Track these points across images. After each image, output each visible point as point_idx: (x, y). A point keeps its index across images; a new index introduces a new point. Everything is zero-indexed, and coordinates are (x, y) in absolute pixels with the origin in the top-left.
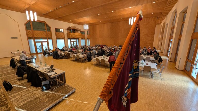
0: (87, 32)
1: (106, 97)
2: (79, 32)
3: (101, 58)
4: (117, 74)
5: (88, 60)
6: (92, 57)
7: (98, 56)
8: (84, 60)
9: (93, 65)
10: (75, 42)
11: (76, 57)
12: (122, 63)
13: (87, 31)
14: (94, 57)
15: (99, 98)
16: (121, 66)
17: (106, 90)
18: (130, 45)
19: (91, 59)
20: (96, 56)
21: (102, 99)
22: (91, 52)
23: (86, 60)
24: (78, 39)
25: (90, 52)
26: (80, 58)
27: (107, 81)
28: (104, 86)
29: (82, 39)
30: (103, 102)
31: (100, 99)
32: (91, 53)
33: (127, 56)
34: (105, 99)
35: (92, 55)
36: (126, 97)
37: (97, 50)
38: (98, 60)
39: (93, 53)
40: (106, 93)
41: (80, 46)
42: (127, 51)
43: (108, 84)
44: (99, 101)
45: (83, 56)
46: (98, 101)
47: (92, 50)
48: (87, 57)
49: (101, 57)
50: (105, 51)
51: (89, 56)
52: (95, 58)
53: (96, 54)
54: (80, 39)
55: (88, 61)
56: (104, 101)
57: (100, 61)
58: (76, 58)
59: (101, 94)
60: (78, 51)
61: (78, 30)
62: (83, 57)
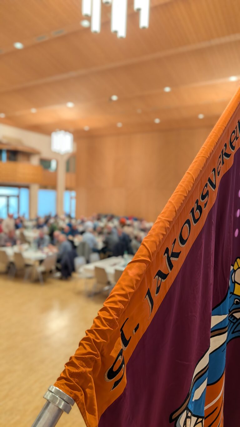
0: (68, 163)
1: (88, 390)
2: (35, 161)
3: (115, 265)
4: (149, 293)
5: (58, 274)
6: (79, 261)
7: (102, 258)
8: (44, 273)
9: (79, 293)
10: (13, 201)
11: (12, 259)
12: (176, 255)
13: (65, 158)
14: (88, 262)
15: (54, 389)
16: (171, 266)
17: (89, 353)
18: (214, 186)
19: (74, 270)
20: (95, 256)
21: (67, 396)
22: (77, 240)
23: (51, 272)
24: (27, 187)
25: (72, 242)
26: (27, 266)
27: (98, 318)
28: (84, 339)
29: (44, 187)
30: (67, 409)
31: (57, 392)
32: (74, 247)
33: (197, 228)
34: (82, 398)
35: (79, 251)
36: (198, 417)
37: (100, 233)
38: (100, 272)
39: (83, 244)
40: (89, 370)
41: (33, 217)
42: (200, 208)
43: (102, 327)
44: (51, 405)
45: (40, 255)
46: (48, 403)
47: (82, 233)
48: (59, 261)
49: (114, 260)
50: (130, 241)
51: (65, 258)
52: (91, 267)
53: (95, 250)
54: (35, 187)
55: (61, 279)
56: (75, 409)
57: (111, 279)
58: (12, 264)
59: (64, 372)
60: (22, 235)
61: (27, 154)
62: (41, 262)
